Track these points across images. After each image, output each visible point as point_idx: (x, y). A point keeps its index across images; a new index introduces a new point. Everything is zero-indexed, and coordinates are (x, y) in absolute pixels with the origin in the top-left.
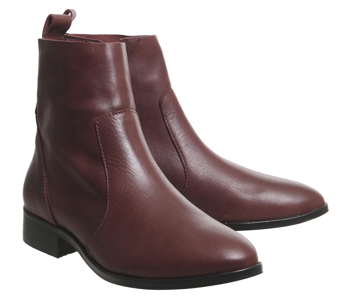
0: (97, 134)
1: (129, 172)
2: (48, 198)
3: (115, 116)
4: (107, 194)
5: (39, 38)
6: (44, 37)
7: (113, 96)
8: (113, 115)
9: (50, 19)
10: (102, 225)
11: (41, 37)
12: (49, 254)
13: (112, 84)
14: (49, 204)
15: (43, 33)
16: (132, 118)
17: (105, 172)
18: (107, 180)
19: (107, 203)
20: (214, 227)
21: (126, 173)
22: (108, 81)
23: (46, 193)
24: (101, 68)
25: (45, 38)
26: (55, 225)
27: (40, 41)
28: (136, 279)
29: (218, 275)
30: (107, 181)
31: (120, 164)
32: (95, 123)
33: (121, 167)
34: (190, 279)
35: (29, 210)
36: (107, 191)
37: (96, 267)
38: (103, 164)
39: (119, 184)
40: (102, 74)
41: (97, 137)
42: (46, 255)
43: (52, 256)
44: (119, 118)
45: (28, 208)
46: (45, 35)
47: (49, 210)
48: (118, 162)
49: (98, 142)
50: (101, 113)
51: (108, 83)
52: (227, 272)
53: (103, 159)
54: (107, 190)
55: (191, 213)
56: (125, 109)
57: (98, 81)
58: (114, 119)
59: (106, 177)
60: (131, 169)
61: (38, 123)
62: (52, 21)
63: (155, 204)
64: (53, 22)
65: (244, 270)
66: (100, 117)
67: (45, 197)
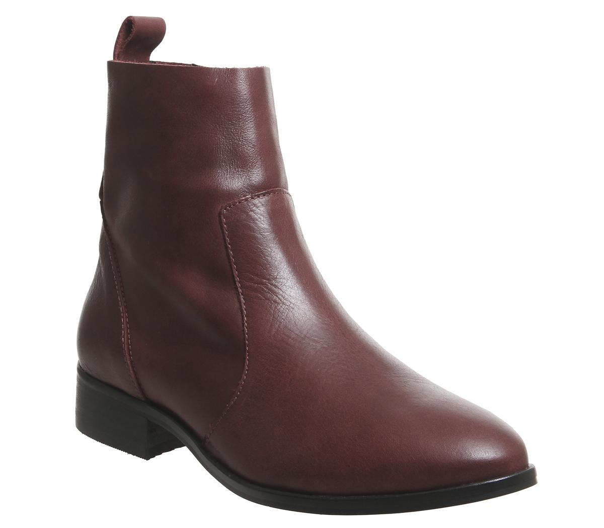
0: (223, 232)
1: (283, 303)
2: (129, 350)
3: (256, 201)
4: (245, 343)
5: (109, 60)
6: (116, 58)
7: (251, 165)
8: (252, 198)
9: (129, 24)
10: (236, 400)
11: (111, 59)
12: (129, 453)
13: (250, 142)
14: (132, 362)
15: (115, 51)
16: (286, 203)
17: (240, 302)
18: (243, 316)
19: (245, 358)
20: (446, 400)
21: (278, 304)
22: (243, 136)
23: (126, 341)
24: (229, 114)
25: (118, 59)
26: (143, 399)
27: (110, 64)
28: (306, 496)
29: (460, 487)
30: (243, 320)
31: (267, 288)
32: (220, 214)
33: (269, 293)
34: (407, 494)
35: (90, 373)
36: (245, 336)
37: (227, 475)
38: (236, 288)
39: (266, 324)
40: (232, 125)
41: (225, 239)
42: (125, 454)
43: (135, 456)
44: (263, 203)
45: (89, 369)
46: (118, 55)
47: (132, 372)
48: (262, 284)
49: (227, 248)
50: (231, 195)
51: (243, 141)
52: (475, 481)
53: (236, 280)
54: (244, 334)
55: (400, 376)
56: (273, 188)
57: (226, 137)
58: (255, 205)
59: (242, 311)
60: (286, 297)
61: (105, 214)
62: (132, 28)
63: (335, 360)
64: (134, 30)
65: (506, 477)
66: (228, 202)
67: (124, 349)
